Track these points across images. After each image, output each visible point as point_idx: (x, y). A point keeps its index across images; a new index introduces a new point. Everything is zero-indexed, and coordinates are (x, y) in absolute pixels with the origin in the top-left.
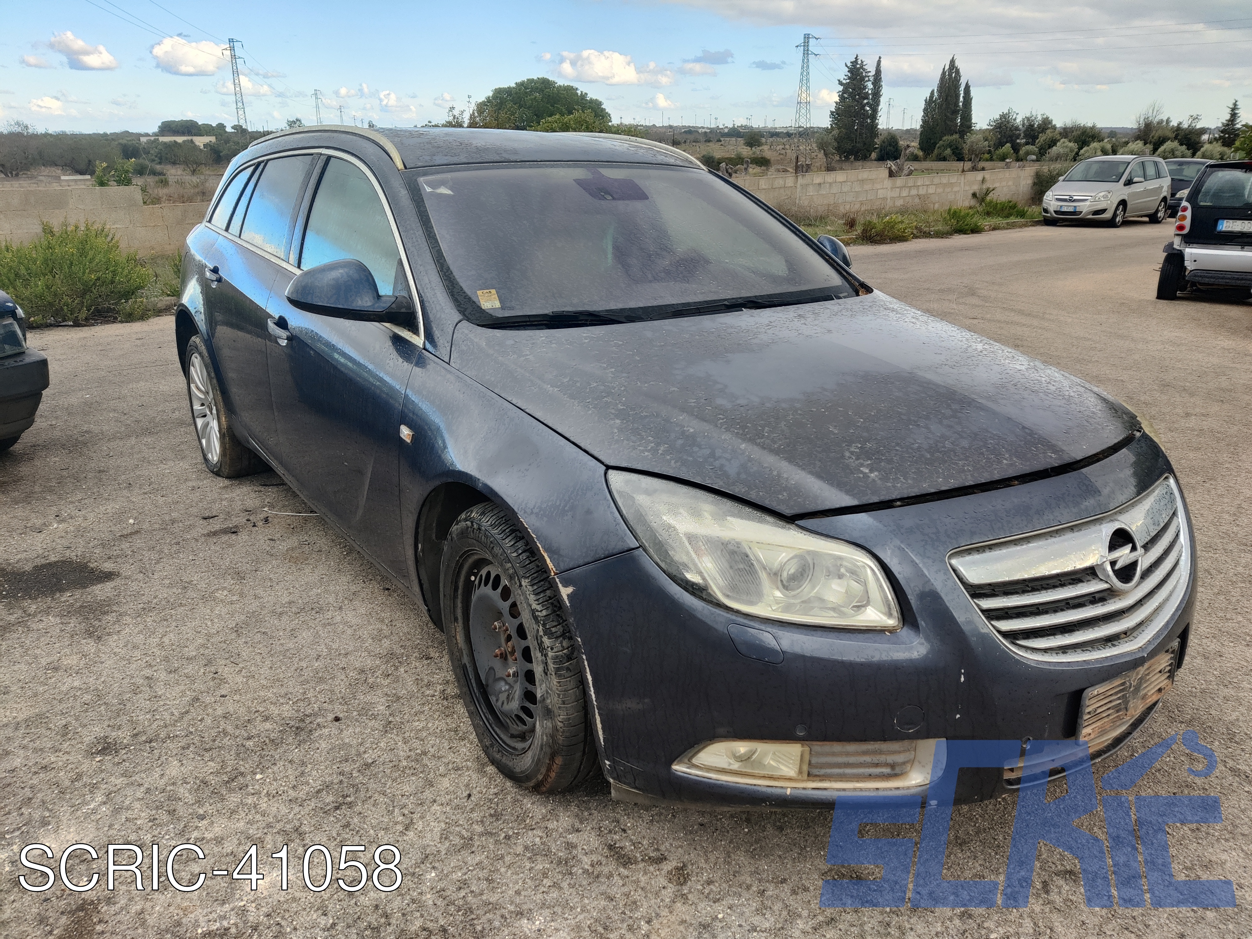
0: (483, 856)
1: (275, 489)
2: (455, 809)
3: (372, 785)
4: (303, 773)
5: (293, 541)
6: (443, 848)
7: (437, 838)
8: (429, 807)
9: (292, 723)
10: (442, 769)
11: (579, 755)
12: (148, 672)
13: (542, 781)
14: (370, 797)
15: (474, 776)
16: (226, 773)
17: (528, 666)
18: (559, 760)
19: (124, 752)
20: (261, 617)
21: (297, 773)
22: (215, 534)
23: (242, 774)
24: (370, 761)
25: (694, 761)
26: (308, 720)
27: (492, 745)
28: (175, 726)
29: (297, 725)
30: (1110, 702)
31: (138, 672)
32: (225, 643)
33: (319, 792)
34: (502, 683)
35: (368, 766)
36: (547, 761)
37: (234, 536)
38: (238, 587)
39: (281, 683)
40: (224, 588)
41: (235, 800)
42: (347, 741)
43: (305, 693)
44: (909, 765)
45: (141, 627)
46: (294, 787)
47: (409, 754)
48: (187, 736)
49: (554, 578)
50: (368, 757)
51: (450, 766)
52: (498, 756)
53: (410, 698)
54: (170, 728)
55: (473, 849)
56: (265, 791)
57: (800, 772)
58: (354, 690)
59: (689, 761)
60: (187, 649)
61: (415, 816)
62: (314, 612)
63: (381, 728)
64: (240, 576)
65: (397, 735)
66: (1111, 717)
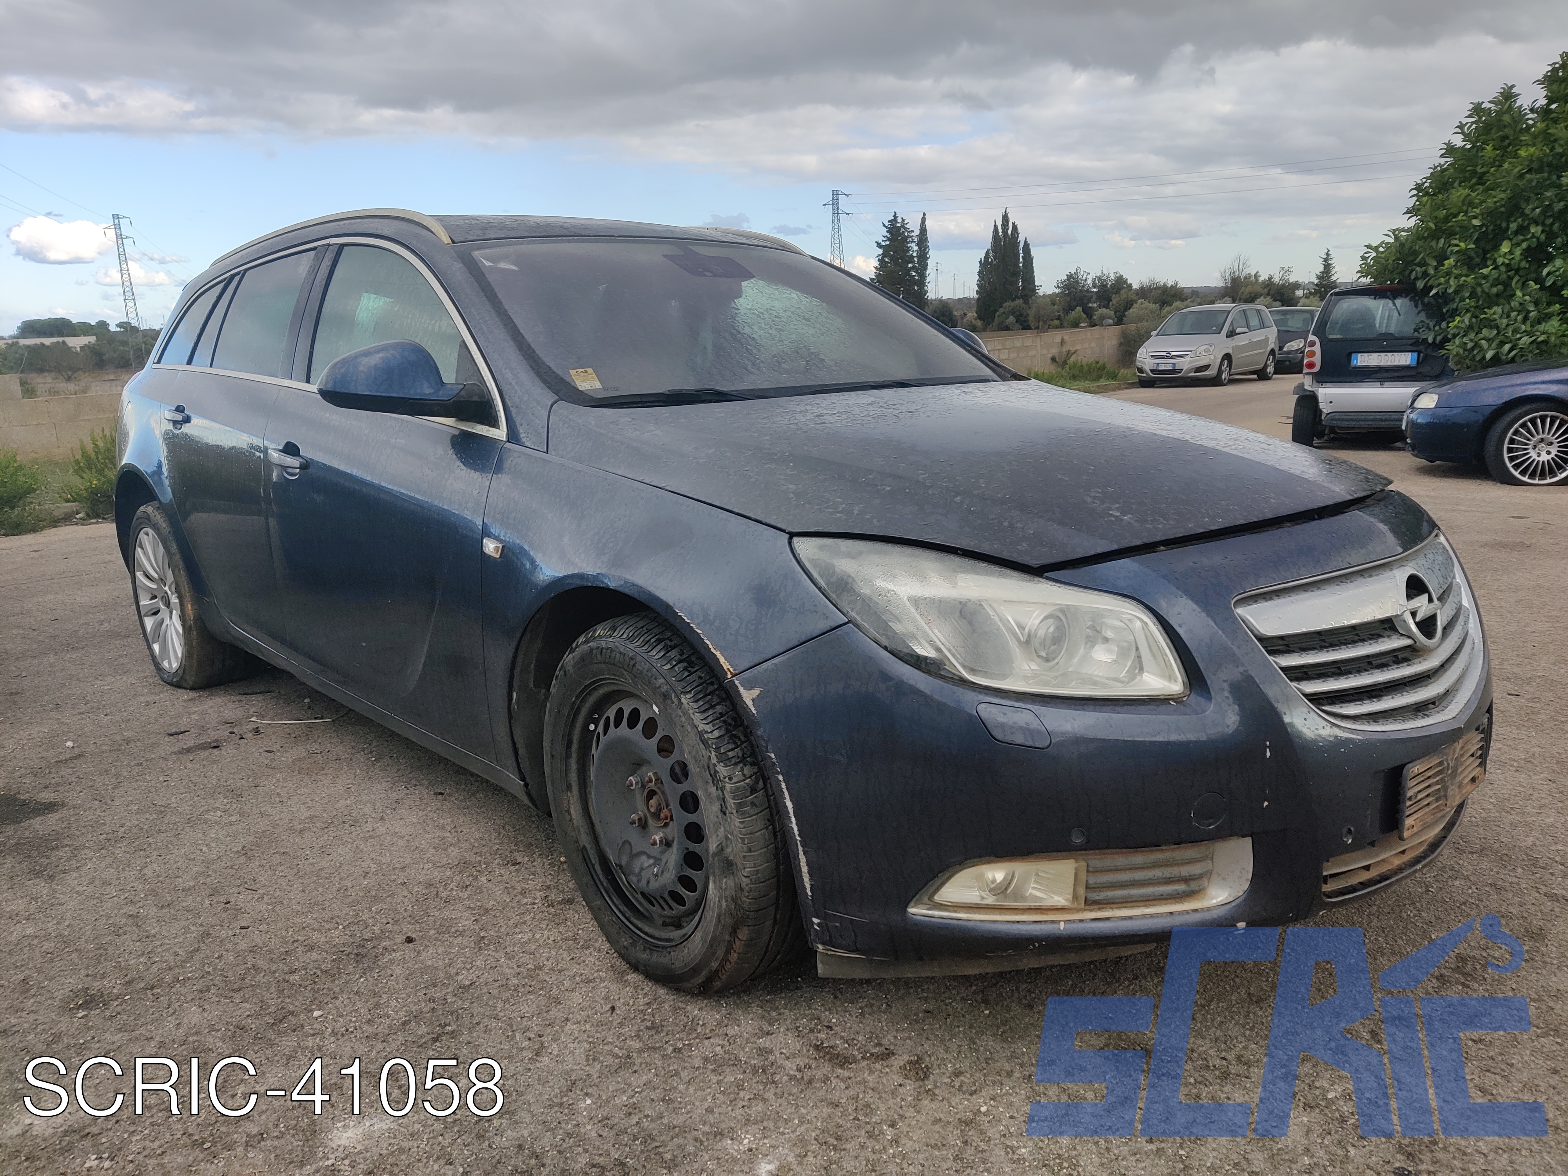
0: (651, 1075)
1: (260, 697)
2: (597, 1026)
3: (476, 1009)
4: (377, 1005)
5: (299, 751)
6: (594, 1070)
7: (582, 1059)
8: (562, 1027)
9: (349, 950)
10: (567, 983)
11: (769, 923)
12: (132, 910)
13: (717, 971)
14: (478, 1024)
15: (614, 987)
16: (269, 1014)
17: (692, 818)
18: (743, 934)
19: (116, 1003)
20: (275, 836)
21: (370, 1005)
22: (189, 750)
23: (292, 1013)
24: (467, 983)
25: (937, 898)
26: (369, 945)
27: (634, 944)
28: (183, 967)
29: (356, 951)
30: (1429, 786)
31: (116, 911)
32: (231, 868)
33: (405, 1023)
34: (644, 858)
35: (466, 988)
36: (727, 938)
37: (215, 751)
38: (235, 806)
39: (321, 907)
40: (217, 809)
41: (290, 1044)
42: (430, 963)
43: (358, 914)
44: (1205, 880)
45: (109, 860)
46: (369, 1021)
47: (519, 970)
48: (203, 977)
49: (733, 682)
50: (464, 978)
51: (578, 979)
52: (644, 956)
53: (504, 909)
54: (177, 970)
55: (635, 1068)
56: (329, 1030)
57: (1075, 897)
58: (425, 907)
59: (929, 899)
60: (180, 880)
61: (544, 1039)
62: (347, 825)
63: (472, 944)
64: (235, 794)
65: (496, 951)
66: (1432, 807)
